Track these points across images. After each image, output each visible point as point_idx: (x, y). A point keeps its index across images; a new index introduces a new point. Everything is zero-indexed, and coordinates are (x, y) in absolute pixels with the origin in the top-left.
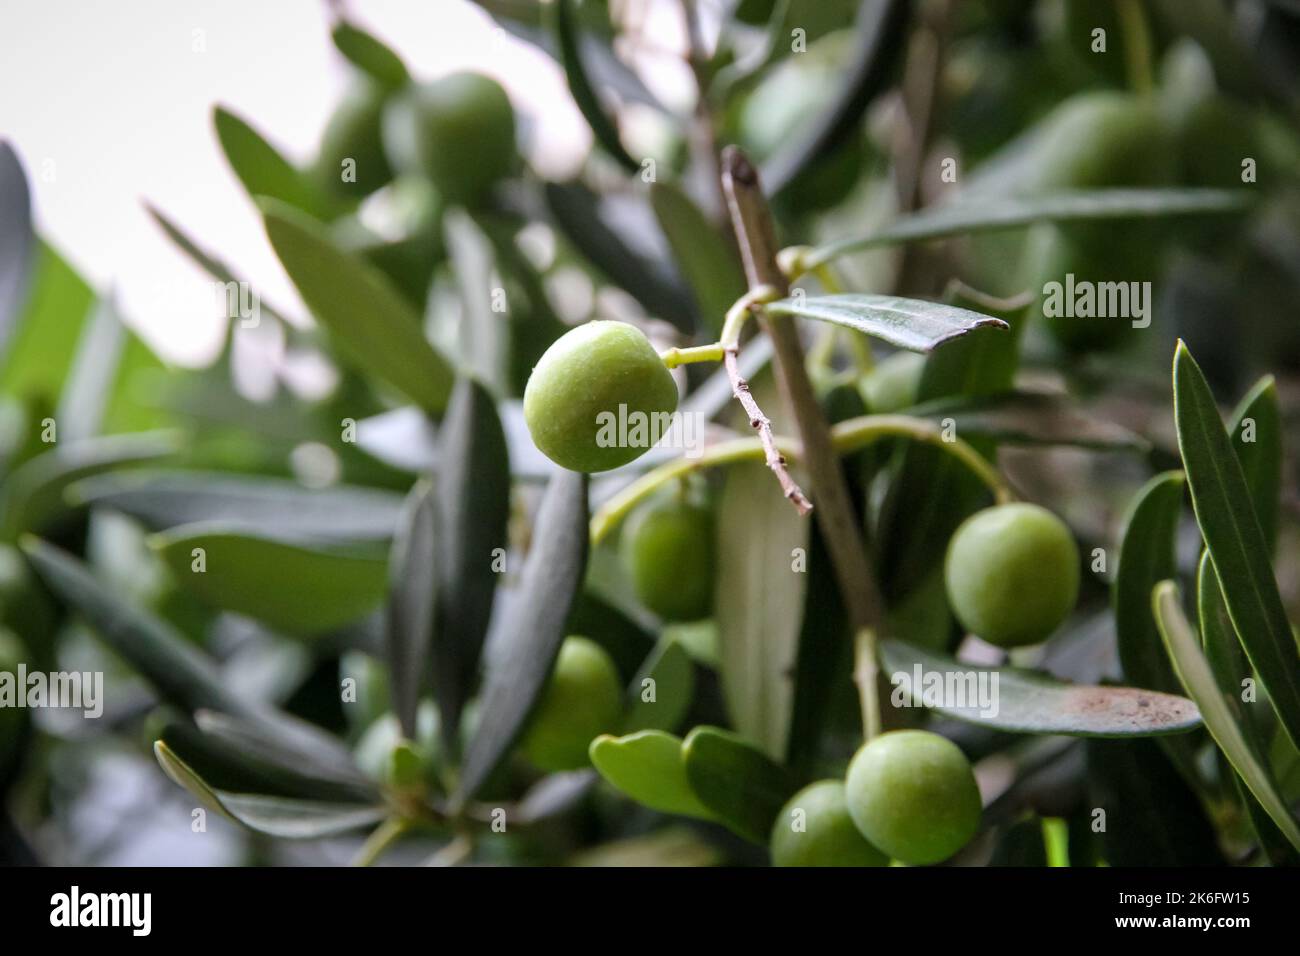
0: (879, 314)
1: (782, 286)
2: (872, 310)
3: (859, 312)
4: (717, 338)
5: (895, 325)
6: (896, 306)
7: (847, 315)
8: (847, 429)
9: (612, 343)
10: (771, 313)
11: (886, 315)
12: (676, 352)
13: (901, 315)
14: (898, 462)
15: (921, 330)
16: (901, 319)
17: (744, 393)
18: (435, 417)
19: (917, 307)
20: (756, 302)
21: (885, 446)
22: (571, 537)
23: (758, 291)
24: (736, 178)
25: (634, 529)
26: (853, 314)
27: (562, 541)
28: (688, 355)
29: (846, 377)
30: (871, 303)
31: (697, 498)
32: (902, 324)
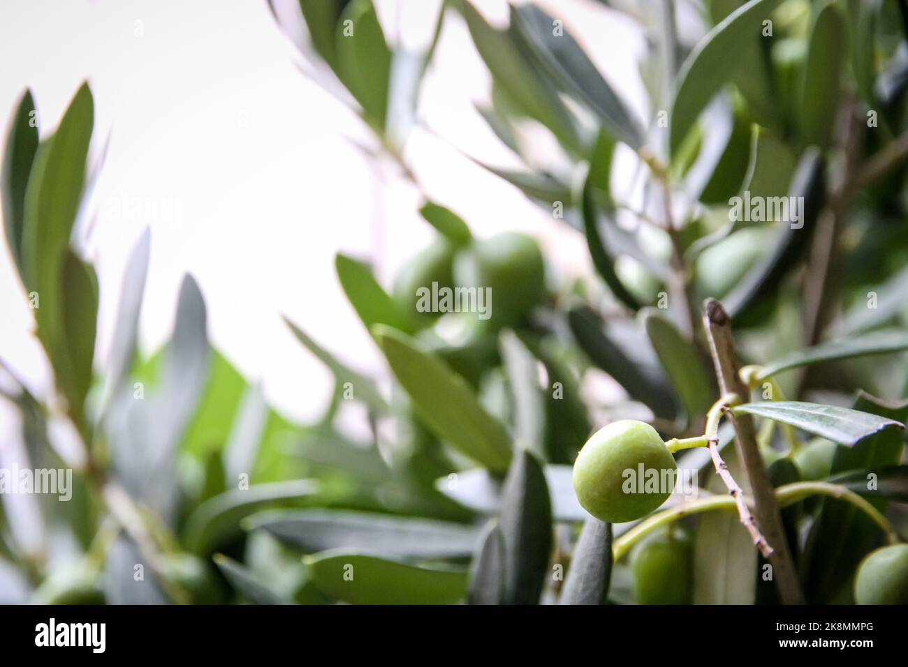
0: (816, 417)
1: (743, 393)
2: (810, 414)
3: (802, 415)
4: (703, 433)
5: (828, 426)
6: (826, 411)
7: (793, 417)
8: (785, 490)
9: (634, 436)
10: (736, 412)
11: (820, 418)
12: (676, 441)
13: (831, 419)
14: (819, 511)
15: (847, 430)
16: (832, 422)
17: (724, 471)
18: (498, 476)
19: (841, 412)
20: (727, 405)
21: (811, 501)
22: (599, 563)
23: (727, 397)
24: (712, 320)
25: (635, 556)
26: (797, 417)
27: (592, 566)
28: (684, 443)
29: (783, 455)
30: (809, 409)
31: (679, 534)
32: (832, 425)
